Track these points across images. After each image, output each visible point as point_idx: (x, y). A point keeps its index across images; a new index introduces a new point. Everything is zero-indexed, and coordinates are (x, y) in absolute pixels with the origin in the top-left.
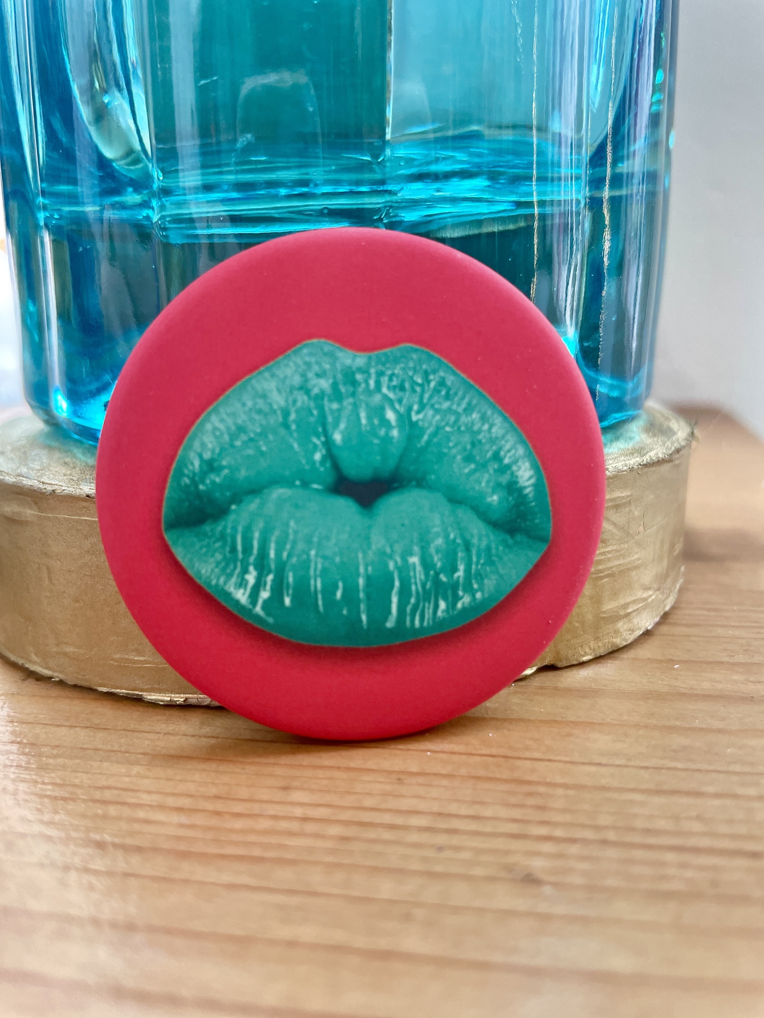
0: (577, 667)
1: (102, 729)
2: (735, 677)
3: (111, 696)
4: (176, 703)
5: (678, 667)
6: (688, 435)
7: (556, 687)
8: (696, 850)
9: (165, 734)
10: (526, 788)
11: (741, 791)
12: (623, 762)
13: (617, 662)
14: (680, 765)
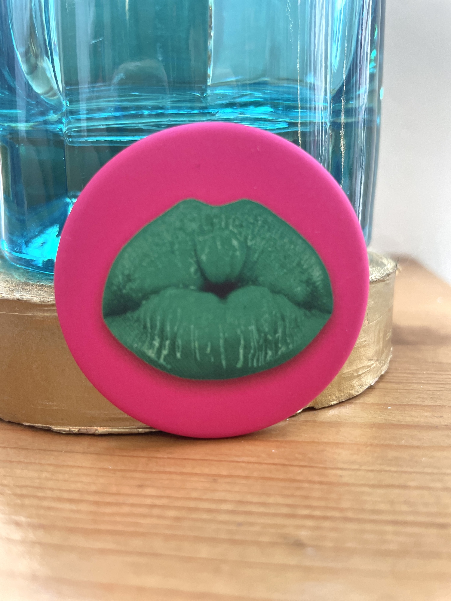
0: (327, 408)
1: (24, 449)
2: (426, 414)
3: (32, 428)
4: (73, 432)
5: (390, 408)
6: (394, 266)
7: (315, 421)
8: (405, 523)
9: (65, 452)
10: (295, 485)
11: (432, 485)
12: (357, 467)
13: (353, 406)
14: (393, 469)
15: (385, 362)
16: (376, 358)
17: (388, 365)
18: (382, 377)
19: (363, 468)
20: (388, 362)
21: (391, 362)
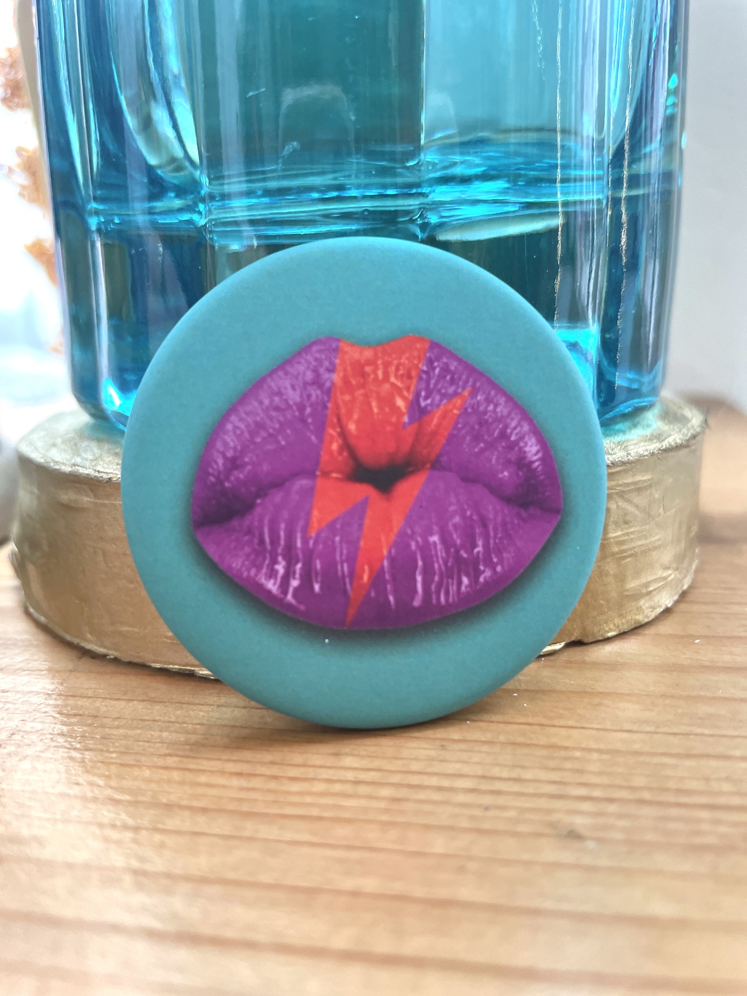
0: (602, 643)
1: (158, 702)
3: (165, 672)
5: (698, 642)
6: (702, 422)
7: (584, 661)
9: (218, 706)
10: (563, 753)
12: (651, 728)
13: (641, 638)
14: (707, 732)
15: (688, 572)
16: (674, 565)
17: (693, 576)
18: (684, 595)
19: (662, 730)
20: (692, 570)
21: (697, 571)
